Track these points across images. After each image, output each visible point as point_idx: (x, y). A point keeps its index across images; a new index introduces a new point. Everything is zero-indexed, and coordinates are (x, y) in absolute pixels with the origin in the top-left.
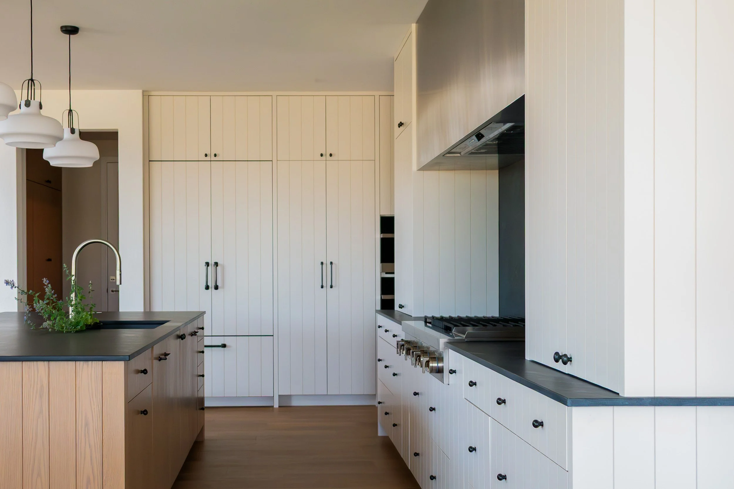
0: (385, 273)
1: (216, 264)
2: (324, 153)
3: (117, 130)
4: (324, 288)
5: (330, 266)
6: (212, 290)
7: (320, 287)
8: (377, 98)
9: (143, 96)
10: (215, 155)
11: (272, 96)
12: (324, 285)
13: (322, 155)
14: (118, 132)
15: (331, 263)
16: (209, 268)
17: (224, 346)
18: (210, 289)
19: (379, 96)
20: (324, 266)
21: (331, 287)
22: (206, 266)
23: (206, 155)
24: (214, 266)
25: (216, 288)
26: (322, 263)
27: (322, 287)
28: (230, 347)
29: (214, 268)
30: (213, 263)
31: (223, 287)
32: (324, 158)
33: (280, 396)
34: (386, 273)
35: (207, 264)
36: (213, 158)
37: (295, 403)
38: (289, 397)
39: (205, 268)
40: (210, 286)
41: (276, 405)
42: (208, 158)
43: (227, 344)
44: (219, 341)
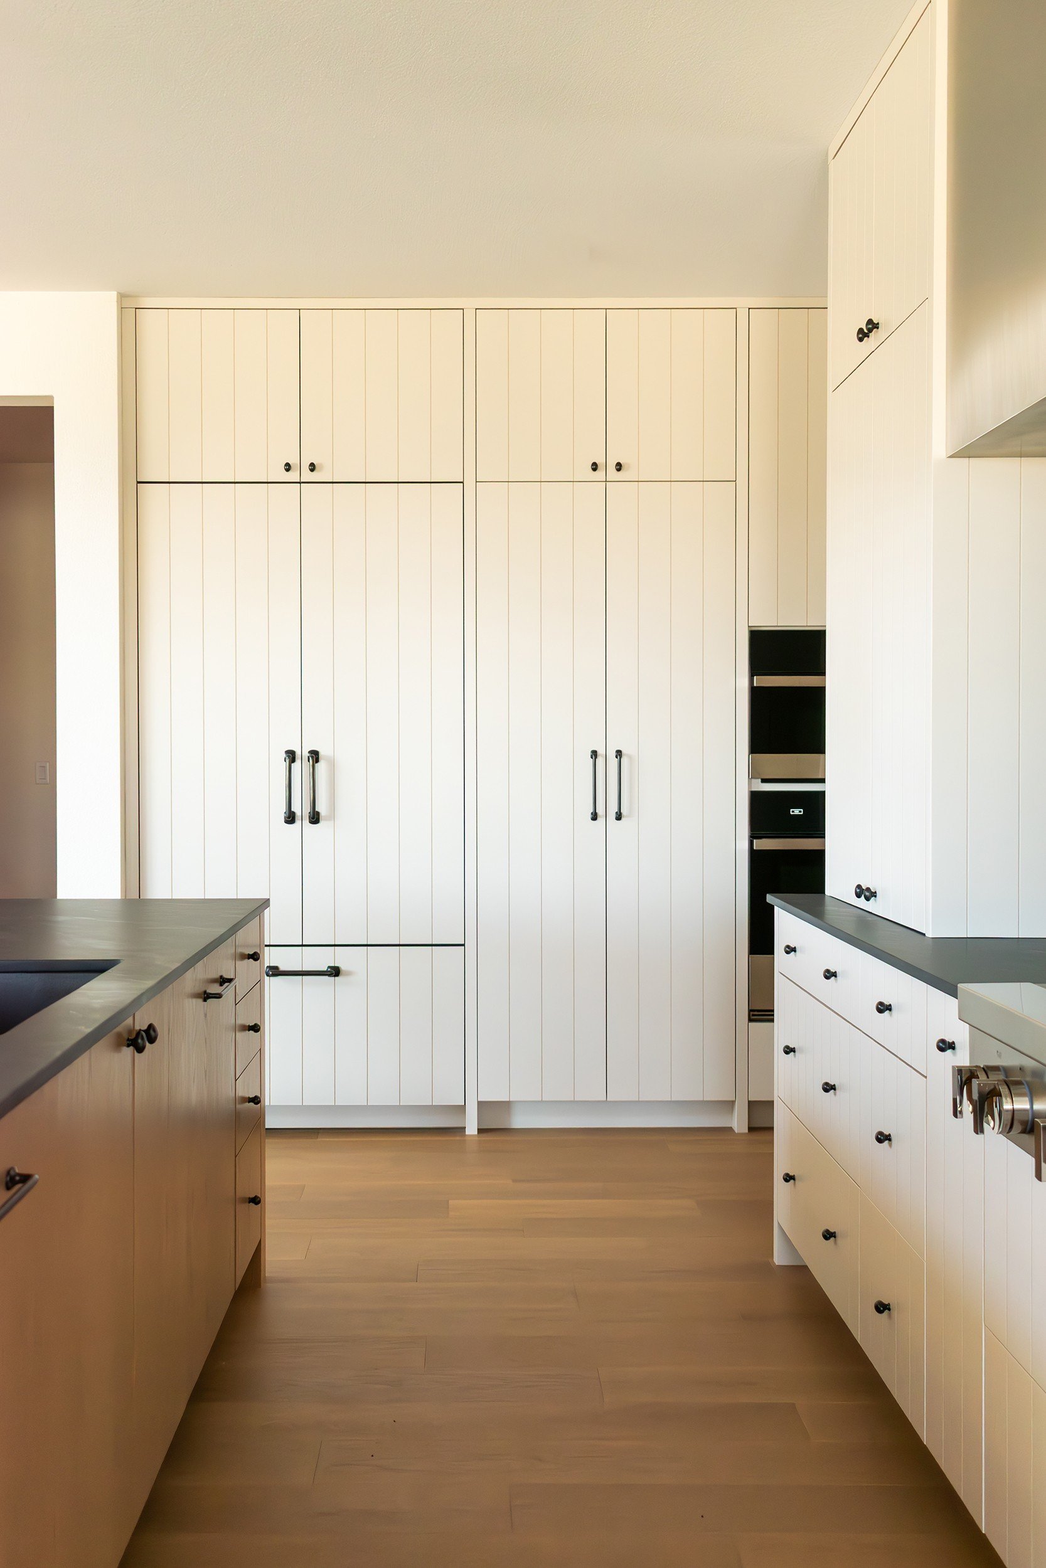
0: (760, 780)
1: (315, 756)
2: (600, 461)
3: (51, 398)
4: (601, 820)
5: (616, 761)
6: (304, 823)
7: (590, 816)
8: (743, 314)
9: (121, 309)
10: (312, 468)
11: (463, 309)
12: (600, 811)
13: (595, 467)
14: (52, 408)
15: (619, 753)
16: (296, 766)
17: (335, 972)
18: (298, 823)
19: (749, 309)
20: (600, 761)
21: (619, 817)
22: (287, 761)
23: (288, 467)
24: (309, 761)
25: (315, 818)
26: (594, 754)
27: (595, 817)
28: (349, 973)
29: (307, 766)
30: (306, 754)
31: (332, 817)
32: (600, 475)
33: (481, 1105)
34: (764, 781)
35: (291, 756)
36: (307, 476)
37: (520, 1121)
38: (505, 1106)
39: (284, 766)
40: (298, 813)
41: (472, 1129)
42: (293, 476)
43: (343, 967)
44: (321, 960)
